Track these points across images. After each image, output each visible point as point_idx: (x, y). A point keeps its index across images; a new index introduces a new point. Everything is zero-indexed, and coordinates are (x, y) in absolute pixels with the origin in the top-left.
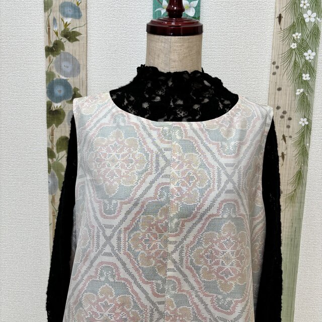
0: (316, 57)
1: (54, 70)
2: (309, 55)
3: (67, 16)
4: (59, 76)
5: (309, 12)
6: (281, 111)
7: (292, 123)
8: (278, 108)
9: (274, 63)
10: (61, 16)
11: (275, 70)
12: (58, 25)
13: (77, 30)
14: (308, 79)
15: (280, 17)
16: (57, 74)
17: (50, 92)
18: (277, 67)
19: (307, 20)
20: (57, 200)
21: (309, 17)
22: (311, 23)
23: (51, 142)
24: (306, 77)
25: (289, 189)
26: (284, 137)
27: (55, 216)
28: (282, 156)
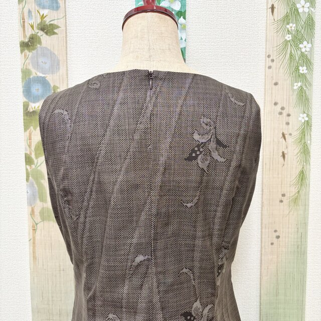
0: (312, 49)
1: (30, 67)
2: (305, 47)
3: (44, 8)
4: (35, 73)
5: (303, 2)
6: (278, 108)
7: (291, 120)
8: (276, 104)
9: (269, 56)
10: (37, 8)
11: (271, 64)
12: (34, 17)
13: (55, 22)
14: (305, 72)
15: (273, 8)
16: (33, 71)
17: (27, 91)
18: (273, 61)
20: (37, 212)
21: (303, 7)
22: (304, 12)
23: (30, 146)
24: (303, 70)
25: (292, 191)
26: (284, 135)
27: (34, 230)
28: (284, 155)
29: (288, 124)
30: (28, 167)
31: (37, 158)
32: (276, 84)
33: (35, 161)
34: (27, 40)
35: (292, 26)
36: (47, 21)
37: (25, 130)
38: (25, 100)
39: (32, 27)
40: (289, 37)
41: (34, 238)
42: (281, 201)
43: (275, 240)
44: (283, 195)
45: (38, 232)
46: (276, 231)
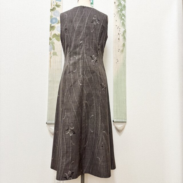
0: (125, 13)
8: (116, 26)
10: (55, 1)
13: (60, 5)
14: (124, 18)
15: (115, 2)
16: (53, 16)
17: (51, 21)
18: (115, 15)
20: (52, 53)
21: (122, 2)
22: (123, 4)
23: (51, 35)
24: (123, 18)
25: (121, 49)
28: (119, 39)
29: (120, 31)
30: (50, 41)
31: (53, 38)
32: (116, 21)
34: (52, 9)
35: (120, 7)
36: (58, 4)
37: (50, 31)
38: (51, 23)
39: (54, 5)
40: (119, 10)
43: (117, 62)
44: (119, 50)
45: (52, 59)
46: (117, 59)
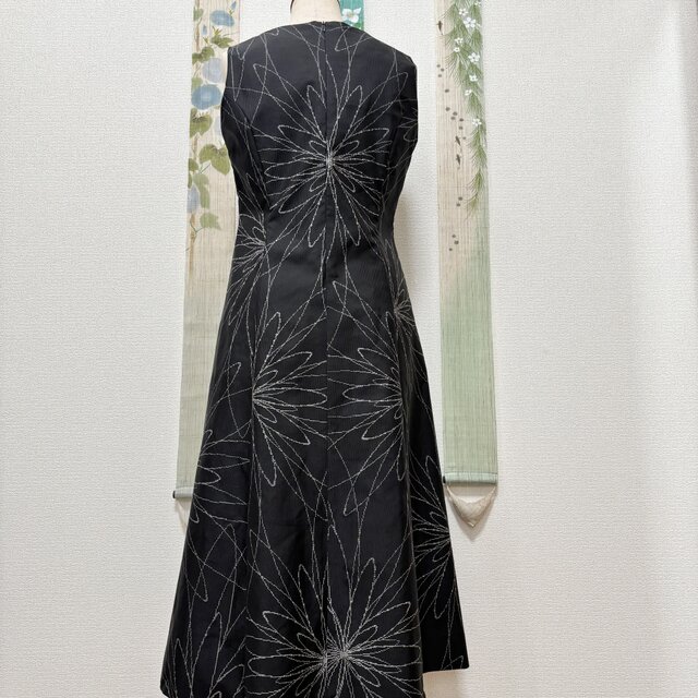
0: (480, 60)
1: (201, 76)
2: (474, 58)
3: (219, 24)
4: (206, 81)
5: (469, 19)
6: (451, 112)
7: (464, 124)
8: (448, 109)
9: (439, 66)
10: (212, 24)
11: (441, 73)
12: (208, 32)
13: (229, 37)
14: (475, 80)
15: (440, 24)
16: (204, 79)
17: (196, 98)
18: (442, 70)
19: (467, 26)
20: (198, 218)
22: (471, 28)
23: (194, 151)
24: (473, 78)
26: (457, 139)
27: (193, 238)
28: (458, 159)
29: (461, 128)
30: (191, 173)
31: (201, 163)
32: (447, 91)
33: (200, 166)
34: (199, 52)
35: (459, 40)
36: (222, 35)
37: (191, 136)
39: (206, 40)
40: (457, 50)
41: (192, 247)
42: (458, 205)
43: (454, 246)
44: (461, 199)
45: (197, 240)
46: (454, 236)
